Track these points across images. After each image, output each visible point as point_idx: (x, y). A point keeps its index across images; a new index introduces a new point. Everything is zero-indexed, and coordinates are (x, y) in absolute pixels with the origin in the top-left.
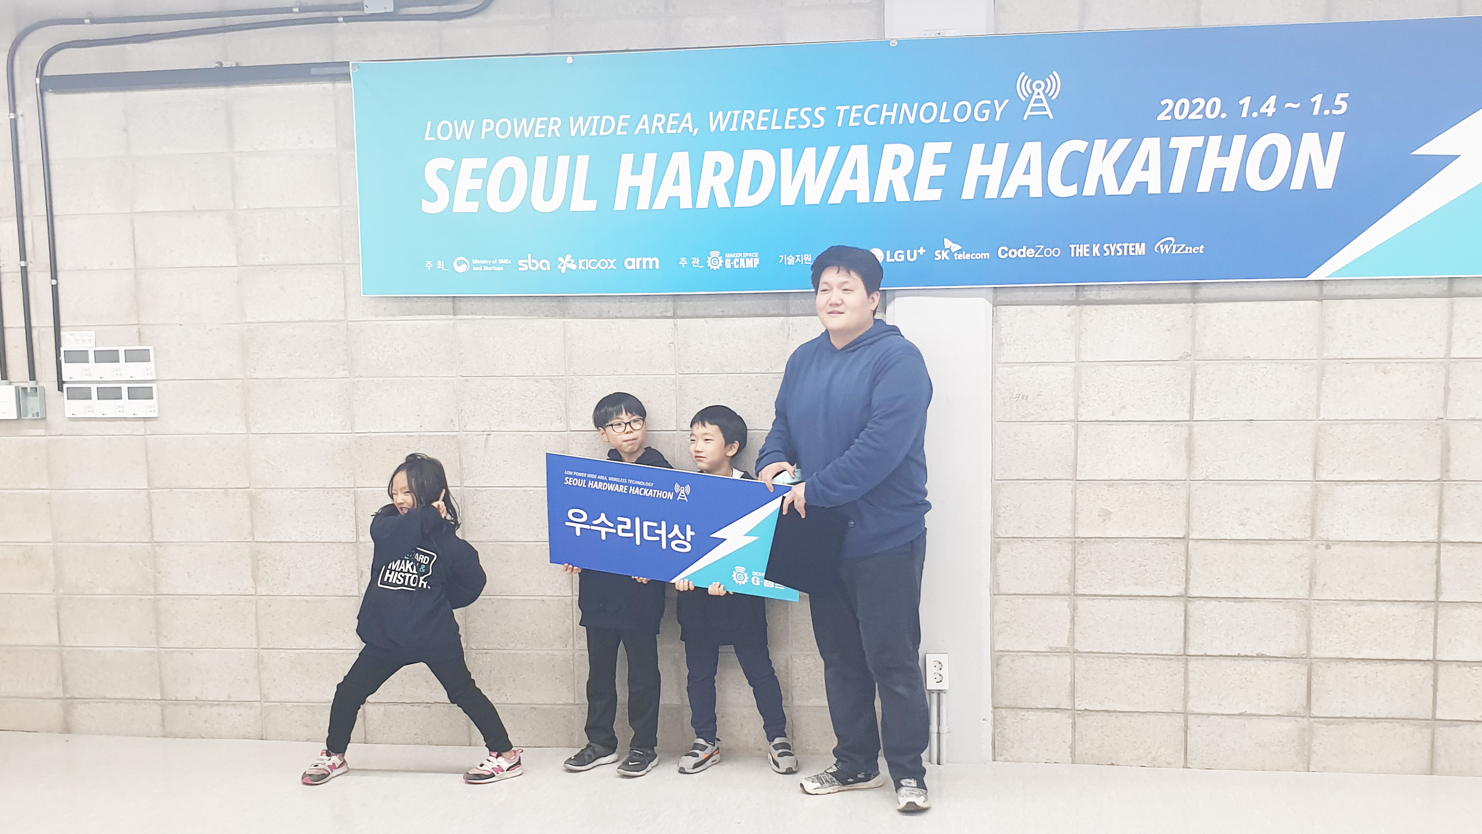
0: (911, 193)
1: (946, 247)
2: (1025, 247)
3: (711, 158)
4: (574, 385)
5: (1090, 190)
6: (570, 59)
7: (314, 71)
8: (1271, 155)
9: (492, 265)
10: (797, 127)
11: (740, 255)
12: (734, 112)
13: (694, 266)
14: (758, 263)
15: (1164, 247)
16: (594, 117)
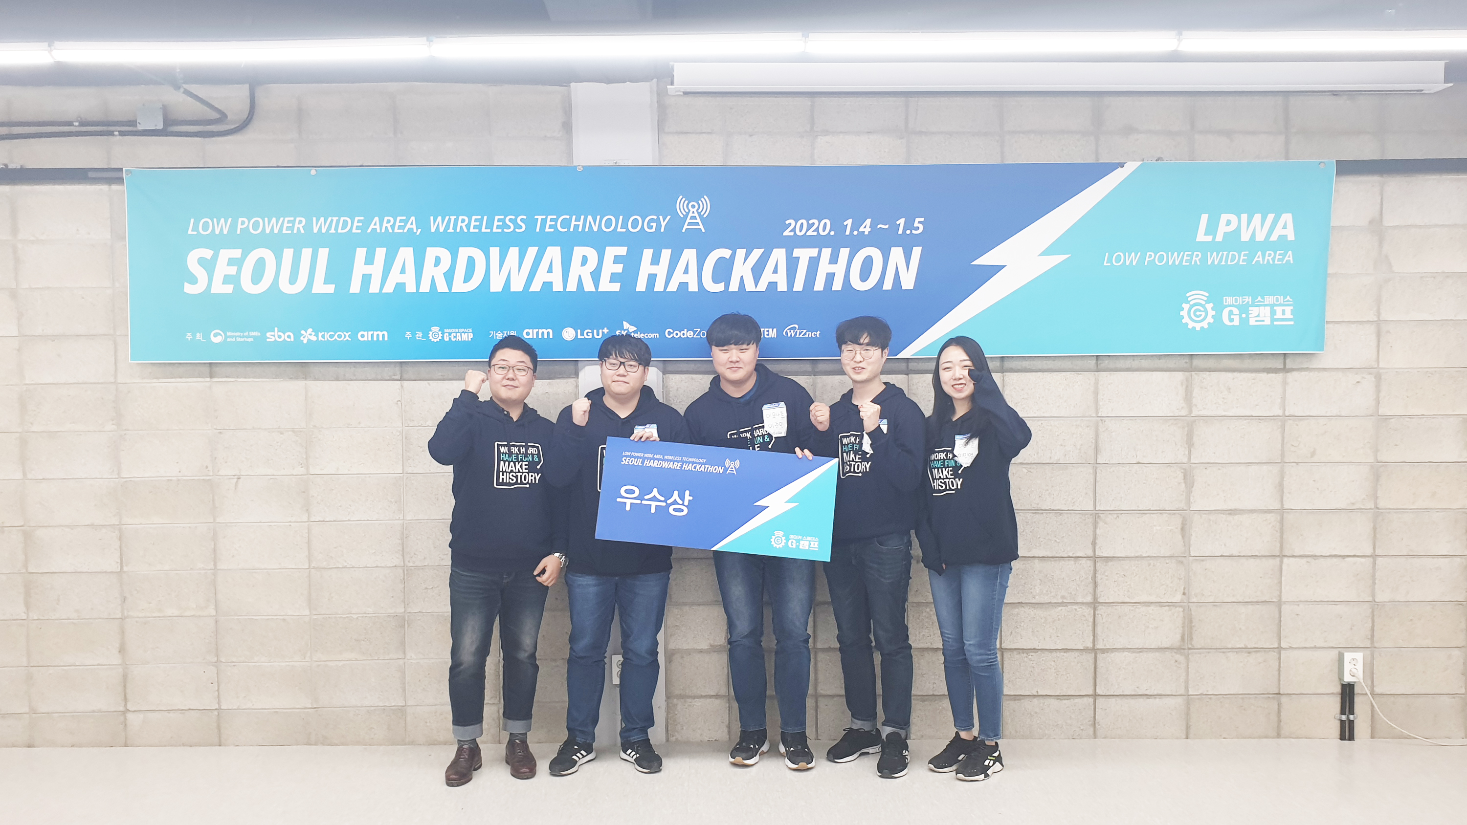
0: (596, 286)
1: (625, 328)
2: (686, 330)
3: (431, 253)
4: (314, 436)
5: (734, 287)
6: (313, 172)
7: (91, 174)
8: (868, 263)
9: (243, 337)
10: (503, 230)
11: (457, 330)
12: (451, 217)
13: (417, 338)
14: (472, 337)
15: (790, 332)
16: (333, 218)
